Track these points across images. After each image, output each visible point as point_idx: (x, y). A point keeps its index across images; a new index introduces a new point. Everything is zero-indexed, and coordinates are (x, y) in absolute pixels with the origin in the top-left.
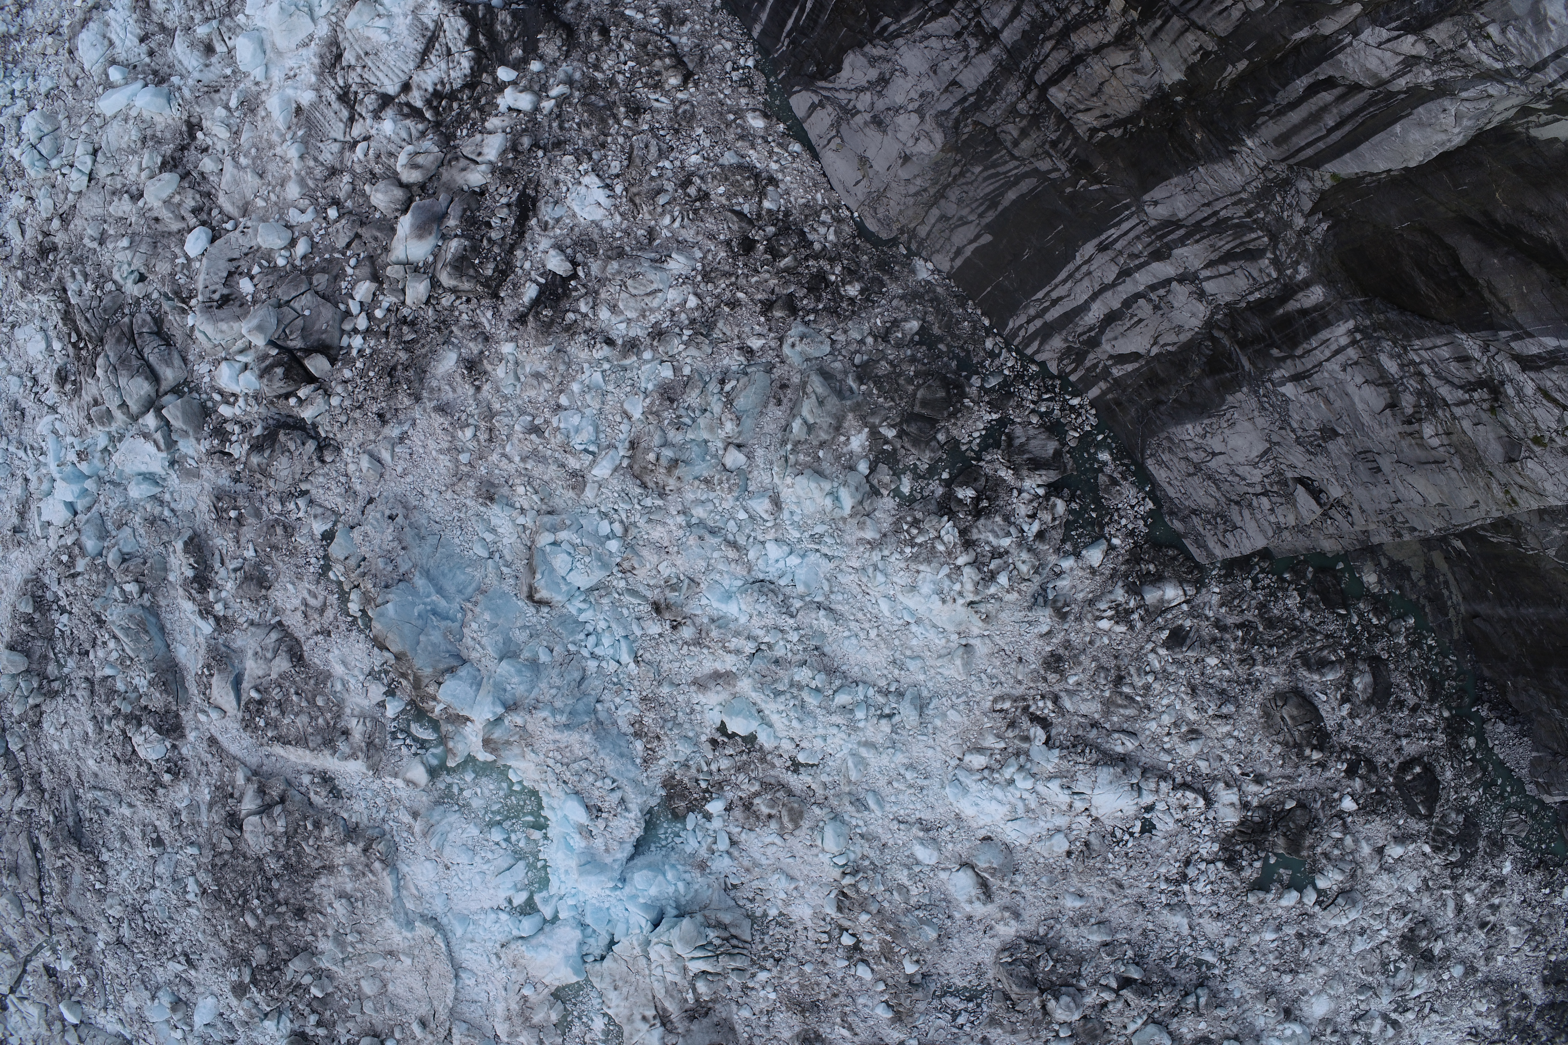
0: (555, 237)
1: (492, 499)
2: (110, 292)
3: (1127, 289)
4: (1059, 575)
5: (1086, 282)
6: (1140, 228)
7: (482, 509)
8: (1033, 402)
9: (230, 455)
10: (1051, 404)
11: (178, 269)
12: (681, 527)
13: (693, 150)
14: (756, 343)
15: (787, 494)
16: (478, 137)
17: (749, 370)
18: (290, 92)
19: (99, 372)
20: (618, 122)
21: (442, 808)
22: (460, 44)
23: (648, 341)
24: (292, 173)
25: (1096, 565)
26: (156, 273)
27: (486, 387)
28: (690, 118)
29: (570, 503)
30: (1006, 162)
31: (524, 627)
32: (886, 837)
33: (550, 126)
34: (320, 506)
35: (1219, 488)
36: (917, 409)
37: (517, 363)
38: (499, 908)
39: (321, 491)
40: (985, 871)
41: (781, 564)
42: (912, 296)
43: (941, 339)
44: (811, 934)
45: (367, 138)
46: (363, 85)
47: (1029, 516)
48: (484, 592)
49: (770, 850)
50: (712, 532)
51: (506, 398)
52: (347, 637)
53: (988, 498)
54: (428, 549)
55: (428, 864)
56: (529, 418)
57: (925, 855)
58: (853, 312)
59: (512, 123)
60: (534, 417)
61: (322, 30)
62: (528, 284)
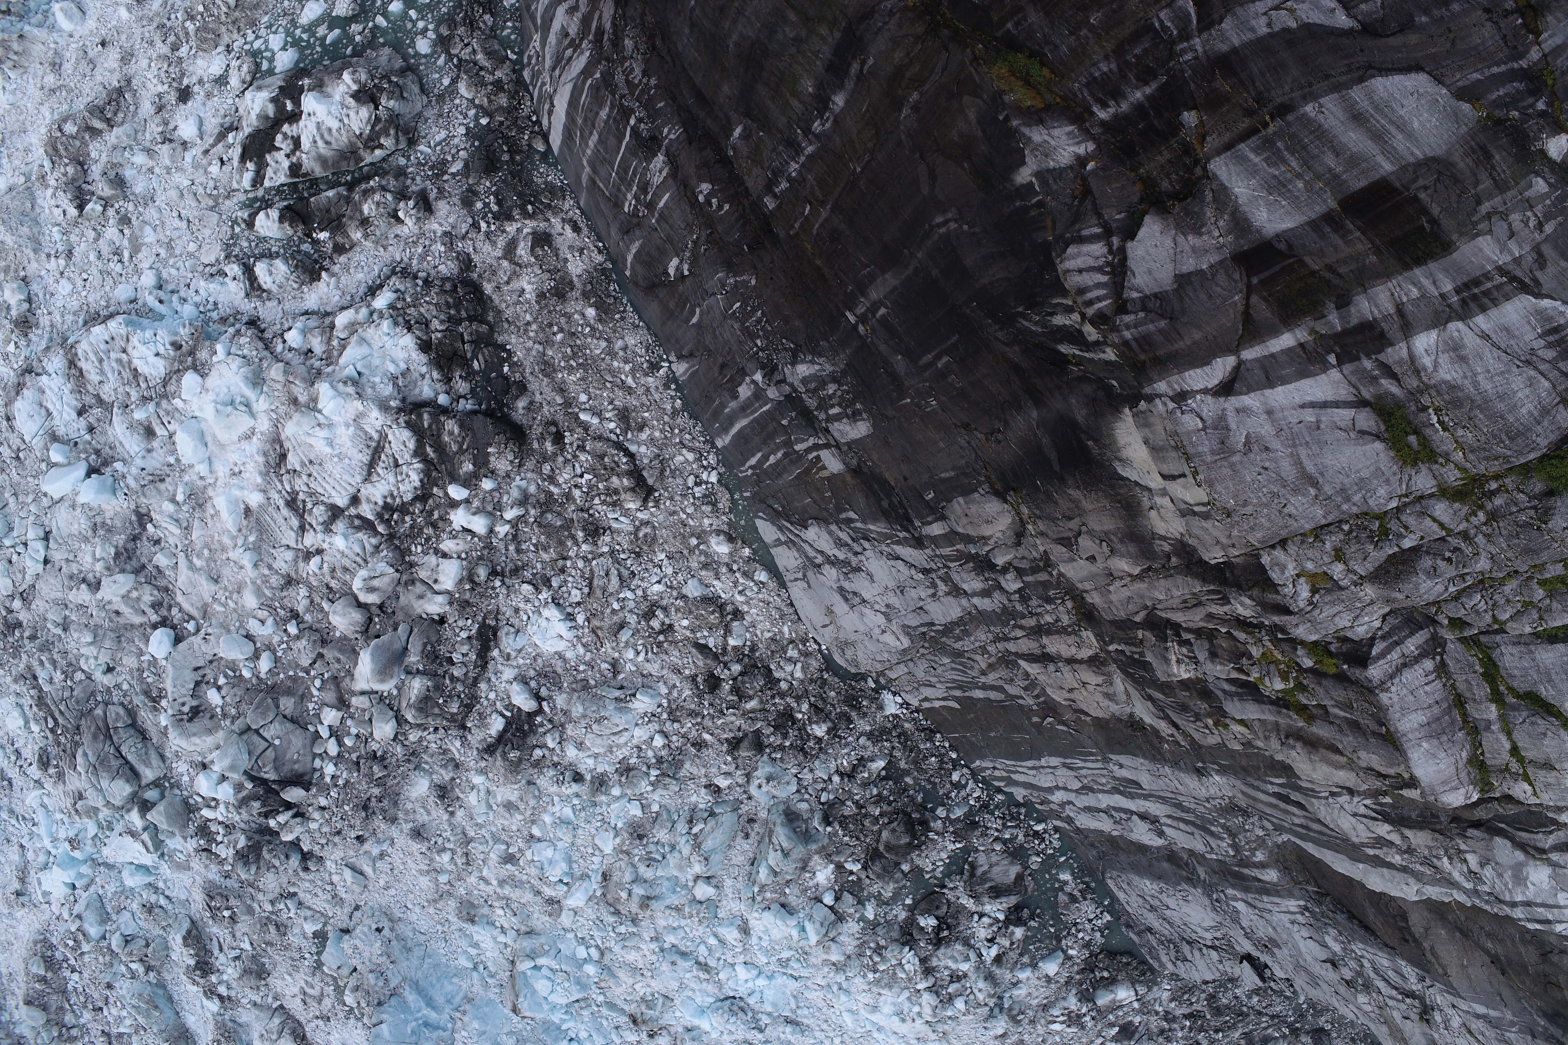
0: (519, 667)
1: (472, 921)
2: (81, 681)
3: (1089, 800)
4: (1015, 985)
6: (1106, 773)
7: (465, 926)
8: (997, 831)
9: (217, 855)
10: (1015, 831)
11: (145, 665)
12: (654, 953)
13: (655, 579)
14: (723, 783)
15: (754, 924)
16: (433, 558)
17: (717, 811)
18: (237, 493)
19: (80, 768)
20: (577, 545)
22: (407, 457)
23: (616, 777)
24: (247, 581)
25: (1051, 974)
26: (124, 667)
27: (460, 813)
28: (652, 541)
29: (547, 926)
31: (510, 1033)
33: (507, 550)
34: (309, 908)
35: (1173, 928)
36: (881, 848)
37: (488, 792)
39: (309, 896)
41: (750, 984)
42: (879, 734)
43: (907, 773)
46: (311, 495)
47: (989, 941)
50: (684, 955)
51: (480, 826)
52: (346, 1024)
53: (949, 928)
54: (415, 962)
56: (504, 847)
58: (821, 749)
59: (467, 547)
60: (508, 845)
61: (264, 425)
62: (494, 716)
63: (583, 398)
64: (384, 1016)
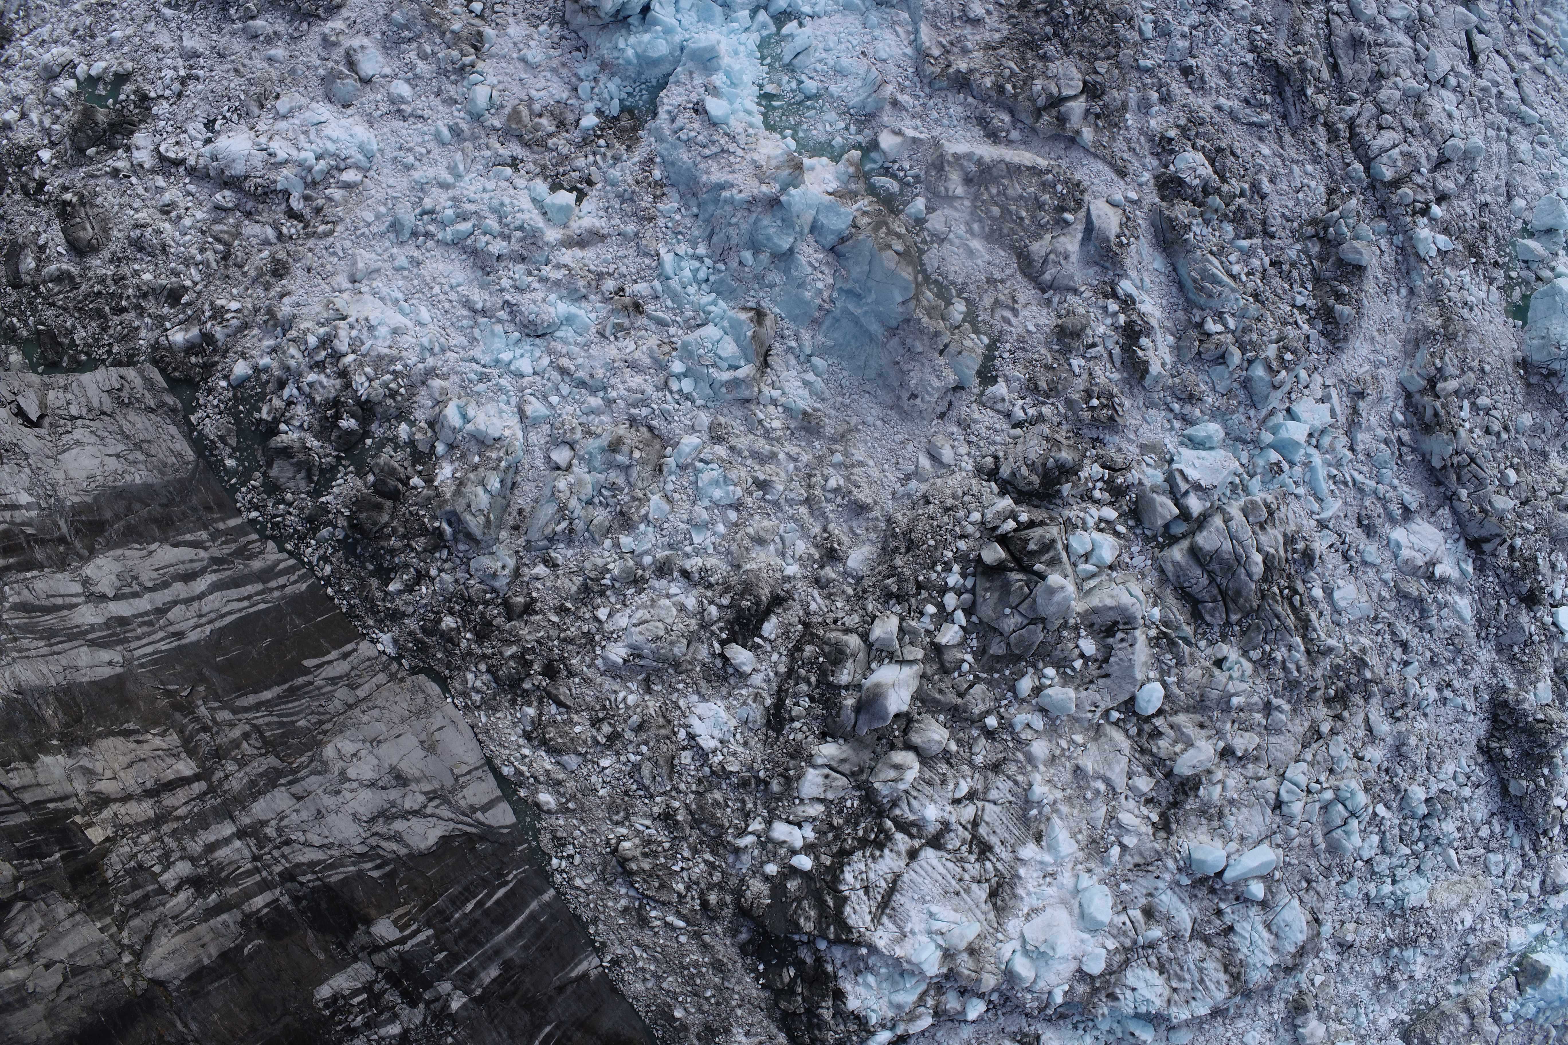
0: (747, 686)
1: (805, 414)
2: (1254, 649)
3: (162, 597)
4: (272, 350)
5: (205, 609)
6: (133, 645)
7: (818, 405)
8: (290, 513)
9: (1104, 466)
10: (274, 512)
11: (1175, 671)
12: (612, 387)
13: (608, 772)
14: (540, 570)
15: (514, 421)
16: (830, 796)
17: (546, 542)
18: (1049, 857)
19: (1258, 558)
20: (687, 806)
21: (868, 110)
22: (853, 898)
23: (647, 576)
24: (1042, 768)
25: (240, 361)
26: (1203, 668)
27: (815, 531)
28: (612, 808)
29: (726, 411)
30: (267, 724)
31: (772, 286)
32: (436, 102)
33: (755, 804)
34: (998, 412)
35: (120, 428)
36: (388, 504)
37: (783, 555)
38: (812, 17)
39: (998, 426)
40: (347, 76)
41: (518, 352)
42: (396, 616)
43: (371, 574)
44: (510, 10)
45: (956, 802)
46: (962, 860)
47: (292, 403)
48: (814, 321)
49: (542, 83)
50: (583, 383)
51: (793, 519)
52: (968, 277)
53: (328, 419)
54: (873, 363)
55: (884, 55)
56: (768, 497)
57: (402, 88)
58: (450, 601)
59: (794, 809)
60: (763, 498)
61: (1013, 925)
62: (773, 636)
63: (683, 939)
64: (900, 309)
